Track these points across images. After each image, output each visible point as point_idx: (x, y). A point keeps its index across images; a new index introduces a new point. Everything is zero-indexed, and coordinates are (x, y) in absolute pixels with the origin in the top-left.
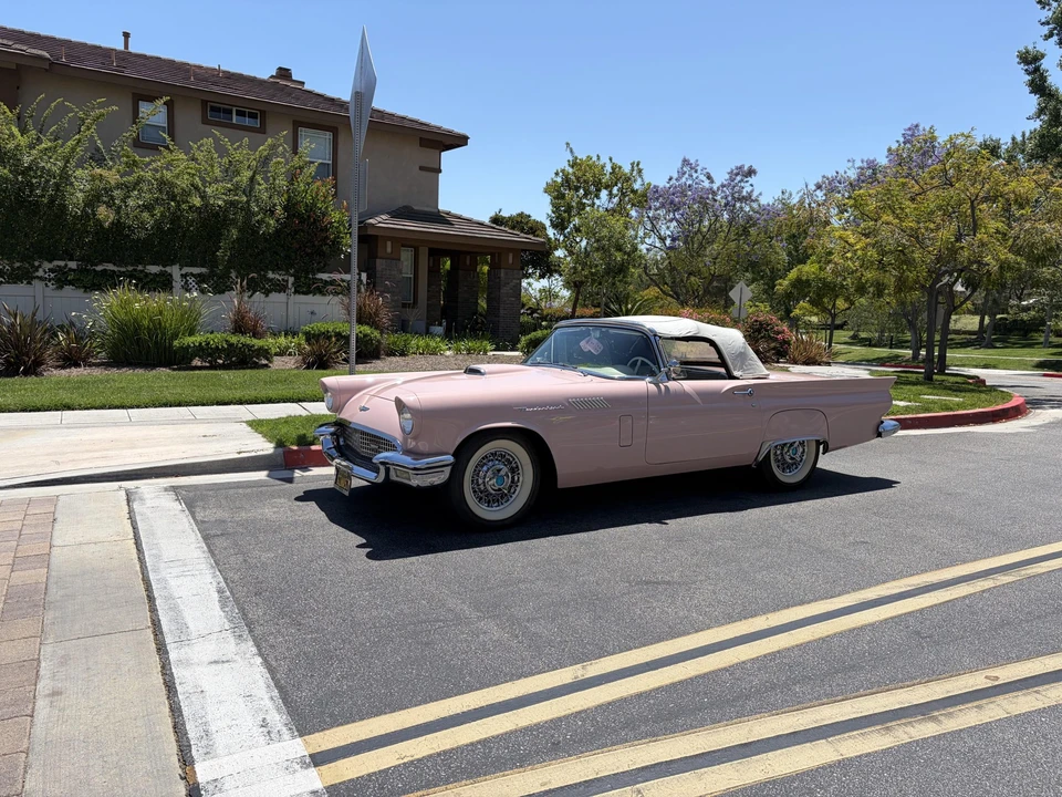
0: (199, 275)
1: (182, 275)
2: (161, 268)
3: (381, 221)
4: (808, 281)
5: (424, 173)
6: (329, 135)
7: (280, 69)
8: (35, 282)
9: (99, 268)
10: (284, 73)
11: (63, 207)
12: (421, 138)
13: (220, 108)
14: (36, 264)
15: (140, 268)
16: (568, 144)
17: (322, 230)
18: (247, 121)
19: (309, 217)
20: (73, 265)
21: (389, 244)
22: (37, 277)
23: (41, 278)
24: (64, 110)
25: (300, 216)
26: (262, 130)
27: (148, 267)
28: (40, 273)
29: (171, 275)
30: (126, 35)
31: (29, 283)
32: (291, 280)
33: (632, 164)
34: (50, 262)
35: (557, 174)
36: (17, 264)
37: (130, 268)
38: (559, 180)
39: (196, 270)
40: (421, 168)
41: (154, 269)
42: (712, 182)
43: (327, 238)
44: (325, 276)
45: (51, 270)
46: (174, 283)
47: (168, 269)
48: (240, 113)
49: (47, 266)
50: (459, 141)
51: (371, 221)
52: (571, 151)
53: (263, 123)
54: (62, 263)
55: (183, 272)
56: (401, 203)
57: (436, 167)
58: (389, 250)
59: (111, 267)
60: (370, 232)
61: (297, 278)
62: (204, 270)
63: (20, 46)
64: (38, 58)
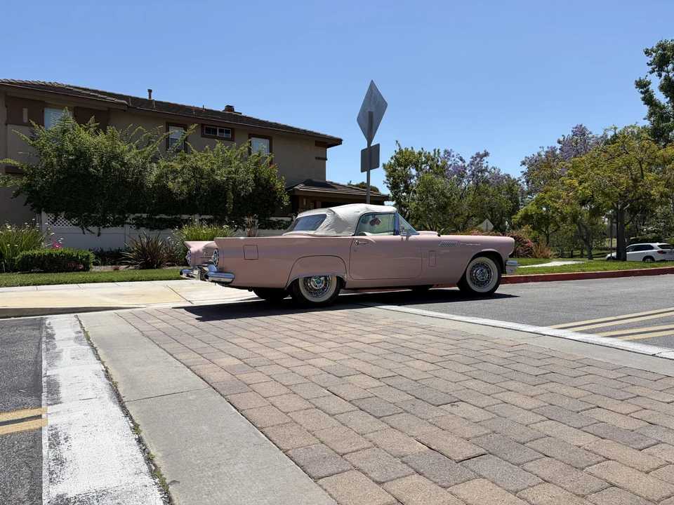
0: (209, 219)
1: (200, 220)
2: (189, 216)
3: (301, 187)
4: (532, 215)
5: (318, 161)
6: (267, 141)
7: (228, 106)
8: (126, 226)
9: (157, 217)
10: (230, 108)
11: (142, 185)
12: (316, 141)
13: (210, 128)
14: (127, 215)
15: (178, 216)
16: (397, 141)
17: (273, 193)
18: (225, 135)
19: (267, 186)
20: (145, 216)
21: (305, 200)
22: (127, 223)
23: (129, 224)
24: (141, 132)
25: (261, 185)
26: (232, 140)
27: (183, 216)
28: (128, 221)
30: (150, 91)
31: (122, 226)
32: (257, 221)
33: (435, 150)
34: (134, 214)
35: (392, 158)
36: (117, 216)
37: (173, 217)
38: (393, 161)
39: (207, 217)
40: (317, 158)
41: (185, 217)
42: (464, 162)
43: (276, 197)
44: (274, 219)
45: (134, 219)
47: (193, 217)
48: (221, 131)
49: (132, 216)
50: (337, 142)
51: (296, 187)
52: (399, 146)
53: (233, 136)
54: (139, 215)
55: (201, 218)
56: (307, 177)
57: (324, 157)
58: (305, 204)
59: (164, 216)
60: (296, 194)
61: (260, 220)
62: (212, 217)
63: (111, 98)
64: (123, 104)
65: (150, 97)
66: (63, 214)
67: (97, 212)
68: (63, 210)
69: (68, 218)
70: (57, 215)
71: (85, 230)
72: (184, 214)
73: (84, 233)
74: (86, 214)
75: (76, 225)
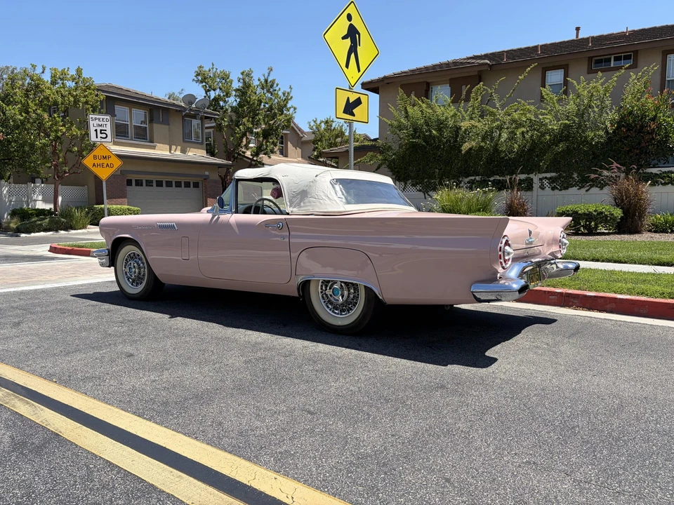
0: (551, 178)
1: (540, 179)
2: (526, 176)
13: (602, 59)
14: (461, 179)
17: (649, 133)
18: (622, 63)
20: (478, 178)
29: (532, 179)
30: (578, 29)
39: (548, 175)
41: (522, 177)
45: (468, 182)
46: (534, 185)
47: (531, 176)
48: (617, 59)
49: (467, 180)
53: (635, 62)
54: (473, 178)
55: (541, 177)
59: (498, 178)
62: (553, 174)
63: (478, 61)
64: (483, 64)
65: (577, 36)
66: (410, 181)
67: (435, 178)
68: (409, 179)
69: (413, 185)
70: (406, 184)
71: (426, 195)
72: (519, 174)
73: (425, 198)
74: (426, 180)
75: (420, 191)
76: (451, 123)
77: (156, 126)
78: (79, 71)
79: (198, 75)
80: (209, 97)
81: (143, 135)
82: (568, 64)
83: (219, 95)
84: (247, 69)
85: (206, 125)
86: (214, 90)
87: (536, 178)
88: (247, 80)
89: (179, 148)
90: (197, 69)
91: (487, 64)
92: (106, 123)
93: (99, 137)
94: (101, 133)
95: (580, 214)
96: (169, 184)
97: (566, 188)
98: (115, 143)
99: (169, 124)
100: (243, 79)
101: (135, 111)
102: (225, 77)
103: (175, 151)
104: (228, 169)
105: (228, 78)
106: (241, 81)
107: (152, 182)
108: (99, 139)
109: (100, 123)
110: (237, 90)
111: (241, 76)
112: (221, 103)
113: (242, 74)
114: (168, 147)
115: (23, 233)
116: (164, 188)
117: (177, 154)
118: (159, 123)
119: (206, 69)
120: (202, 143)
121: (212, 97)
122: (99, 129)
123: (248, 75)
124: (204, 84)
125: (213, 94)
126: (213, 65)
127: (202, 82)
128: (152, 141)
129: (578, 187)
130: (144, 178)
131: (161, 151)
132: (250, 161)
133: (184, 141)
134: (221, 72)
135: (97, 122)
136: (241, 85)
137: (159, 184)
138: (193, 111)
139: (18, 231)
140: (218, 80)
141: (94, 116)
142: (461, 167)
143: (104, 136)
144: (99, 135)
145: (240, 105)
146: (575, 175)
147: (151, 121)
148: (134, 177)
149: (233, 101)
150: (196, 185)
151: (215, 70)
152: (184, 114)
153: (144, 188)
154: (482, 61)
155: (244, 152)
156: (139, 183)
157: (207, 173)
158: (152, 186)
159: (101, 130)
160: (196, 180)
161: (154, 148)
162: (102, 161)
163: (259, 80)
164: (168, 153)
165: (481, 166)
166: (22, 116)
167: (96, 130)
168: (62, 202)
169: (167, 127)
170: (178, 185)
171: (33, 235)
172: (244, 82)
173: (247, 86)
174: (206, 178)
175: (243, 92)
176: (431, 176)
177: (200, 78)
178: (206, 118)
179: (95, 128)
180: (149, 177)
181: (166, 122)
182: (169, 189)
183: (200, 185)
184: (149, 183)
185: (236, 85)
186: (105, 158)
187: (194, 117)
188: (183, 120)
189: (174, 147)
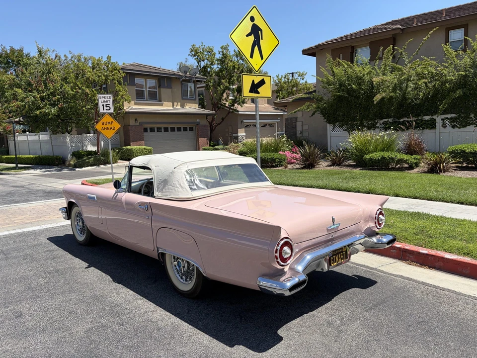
0: (451, 118)
1: (442, 119)
2: (430, 117)
8: (376, 129)
9: (402, 120)
14: (377, 121)
15: (420, 118)
20: (390, 120)
23: (378, 127)
28: (378, 125)
29: (435, 120)
31: (374, 130)
36: (370, 123)
39: (449, 116)
41: (427, 118)
45: (383, 123)
46: (437, 124)
47: (435, 117)
49: (382, 122)
54: (386, 120)
55: (443, 118)
62: (453, 115)
63: (393, 26)
64: (396, 29)
66: (338, 123)
67: (356, 121)
68: (337, 122)
69: (340, 126)
70: (334, 125)
71: (350, 133)
72: (424, 116)
73: (350, 136)
74: (350, 122)
75: (345, 130)
76: (367, 78)
77: (162, 90)
78: (109, 58)
79: (192, 51)
80: (200, 66)
81: (154, 97)
82: (468, 24)
83: (207, 64)
84: (225, 44)
85: (198, 86)
86: (203, 61)
87: (438, 119)
88: (225, 52)
89: (179, 104)
90: (191, 47)
91: (399, 28)
92: (109, 99)
93: (105, 109)
94: (106, 107)
95: (467, 153)
96: (173, 130)
97: (465, 126)
98: (136, 104)
99: (171, 88)
100: (222, 52)
101: (149, 81)
102: (210, 51)
103: (177, 106)
104: (213, 116)
105: (212, 51)
106: (221, 53)
107: (161, 128)
108: (105, 111)
109: (105, 100)
110: (218, 60)
111: (221, 50)
112: (209, 69)
113: (222, 48)
114: (171, 104)
115: (78, 168)
116: (170, 133)
117: (178, 109)
118: (164, 87)
119: (197, 46)
120: (195, 99)
121: (202, 66)
122: (105, 104)
123: (226, 48)
124: (196, 57)
125: (203, 64)
126: (202, 43)
127: (195, 56)
128: (160, 101)
129: (474, 126)
130: (155, 126)
131: (167, 107)
132: (228, 109)
133: (183, 99)
134: (207, 48)
135: (104, 99)
136: (221, 56)
137: (166, 130)
138: (188, 77)
139: (75, 166)
140: (206, 53)
141: (101, 96)
142: (376, 112)
143: (108, 108)
144: (105, 108)
145: (221, 70)
146: (472, 116)
147: (159, 86)
148: (148, 126)
149: (216, 67)
150: (191, 129)
151: (203, 46)
152: (181, 80)
153: (156, 133)
154: (395, 27)
155: (225, 104)
156: (152, 130)
157: (198, 120)
158: (161, 131)
159: (106, 105)
160: (191, 125)
161: (162, 105)
162: (108, 126)
163: (234, 51)
164: (171, 108)
165: (392, 111)
166: (73, 91)
167: (103, 105)
168: (104, 145)
169: (170, 90)
170: (179, 129)
171: (84, 169)
172: (223, 54)
173: (225, 56)
174: (198, 124)
175: (222, 61)
176: (354, 119)
177: (193, 53)
178: (198, 81)
179: (102, 104)
180: (159, 126)
181: (169, 87)
182: (166, 133)
183: (194, 128)
184: (159, 130)
185: (218, 56)
186: (109, 123)
187: (189, 81)
188: (182, 84)
189: (176, 104)
